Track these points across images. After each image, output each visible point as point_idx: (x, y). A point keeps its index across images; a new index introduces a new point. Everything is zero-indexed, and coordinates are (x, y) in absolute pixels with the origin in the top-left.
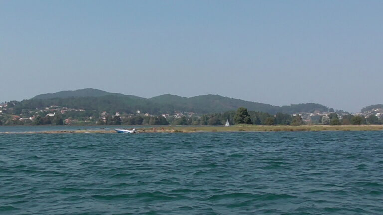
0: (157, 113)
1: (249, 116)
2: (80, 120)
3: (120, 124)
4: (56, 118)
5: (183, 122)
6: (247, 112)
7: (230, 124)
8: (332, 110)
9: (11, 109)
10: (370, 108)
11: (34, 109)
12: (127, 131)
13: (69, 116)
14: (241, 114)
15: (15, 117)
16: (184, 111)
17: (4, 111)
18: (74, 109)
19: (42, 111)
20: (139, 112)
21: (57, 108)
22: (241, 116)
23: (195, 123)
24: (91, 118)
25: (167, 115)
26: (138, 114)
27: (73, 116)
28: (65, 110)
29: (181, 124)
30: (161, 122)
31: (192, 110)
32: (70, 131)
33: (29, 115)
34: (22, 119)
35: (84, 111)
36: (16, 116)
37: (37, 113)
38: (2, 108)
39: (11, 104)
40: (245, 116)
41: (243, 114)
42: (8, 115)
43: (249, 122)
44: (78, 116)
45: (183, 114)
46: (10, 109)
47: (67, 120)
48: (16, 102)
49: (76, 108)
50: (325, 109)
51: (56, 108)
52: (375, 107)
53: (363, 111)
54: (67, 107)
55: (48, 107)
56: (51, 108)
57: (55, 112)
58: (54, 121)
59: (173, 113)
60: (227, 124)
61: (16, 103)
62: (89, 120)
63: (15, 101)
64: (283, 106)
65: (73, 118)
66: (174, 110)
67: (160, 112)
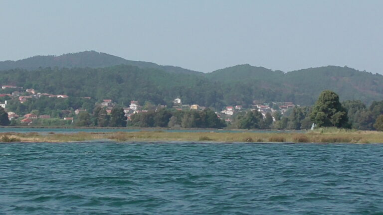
0: (217, 104)
1: (343, 110)
6: (341, 101)
14: (325, 106)
16: (273, 100)
18: (46, 94)
20: (179, 101)
21: (14, 90)
22: (324, 111)
24: (77, 112)
25: (237, 107)
26: (178, 104)
28: (28, 94)
35: (67, 97)
40: (334, 110)
41: (329, 106)
44: (52, 108)
45: (271, 106)
47: (28, 115)
49: (52, 91)
54: (35, 89)
56: (2, 92)
59: (249, 105)
62: (74, 115)
65: (42, 111)
66: (253, 97)
67: (224, 101)
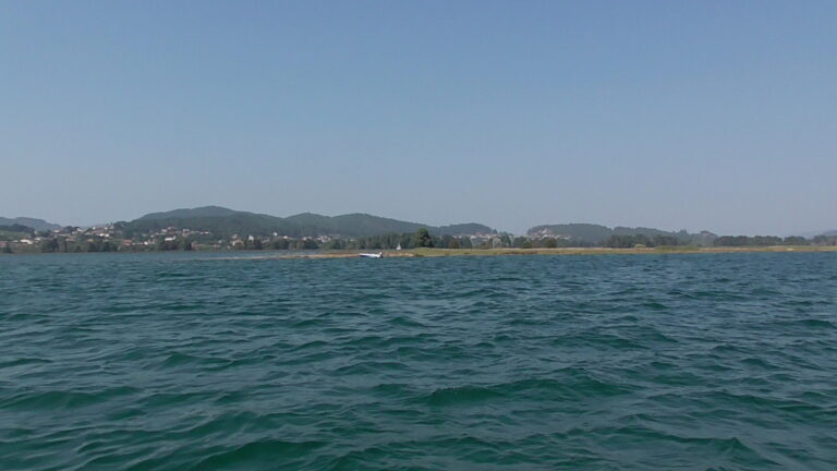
1: (430, 238)
2: (208, 245)
3: (261, 248)
4: (178, 243)
5: (337, 246)
7: (402, 248)
8: (495, 232)
9: (119, 231)
10: (536, 230)
11: (147, 231)
12: (373, 255)
13: (194, 240)
14: (422, 236)
17: (111, 235)
18: (197, 232)
19: (157, 234)
20: (276, 234)
21: (176, 229)
23: (349, 246)
25: (309, 238)
27: (200, 239)
28: (186, 232)
29: (334, 248)
30: (311, 246)
31: (338, 232)
33: (143, 240)
34: (134, 244)
36: (127, 241)
37: (152, 236)
38: (109, 230)
39: (118, 226)
40: (426, 238)
41: (424, 235)
42: (117, 240)
43: (431, 246)
44: (205, 240)
45: (329, 236)
48: (124, 222)
49: (200, 230)
50: (487, 230)
52: (543, 228)
53: (529, 232)
54: (189, 229)
55: (164, 228)
57: (176, 235)
59: (316, 236)
60: (399, 248)
61: (125, 225)
64: (442, 227)
65: (200, 242)
67: (302, 234)
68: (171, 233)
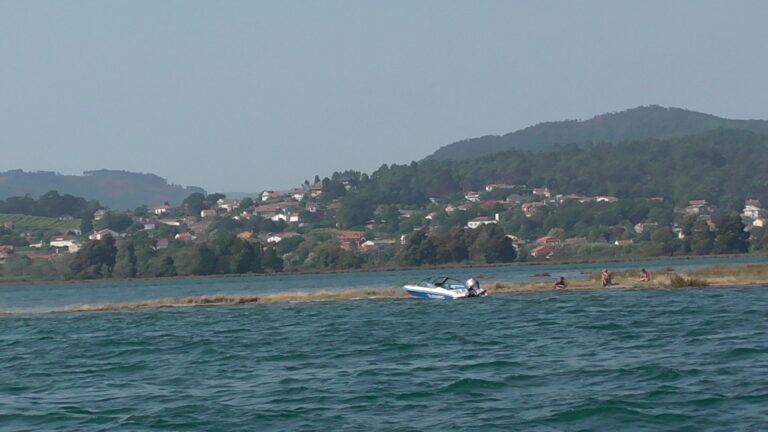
2: (596, 239)
4: (484, 236)
9: (335, 205)
11: (420, 201)
13: (554, 224)
15: (345, 237)
17: (305, 216)
18: (573, 196)
19: (449, 209)
21: (508, 193)
24: (638, 228)
27: (570, 221)
28: (538, 199)
32: (237, 297)
33: (398, 228)
34: (369, 243)
35: (614, 199)
36: (350, 234)
37: (429, 217)
38: (303, 203)
39: (333, 187)
42: (321, 231)
44: (589, 222)
46: (330, 207)
47: (544, 239)
48: (353, 177)
49: (584, 189)
51: (504, 195)
54: (550, 188)
55: (476, 190)
56: (486, 197)
57: (500, 209)
58: (476, 245)
61: (353, 183)
62: (633, 235)
63: (352, 173)
65: (569, 230)
68: (485, 206)
